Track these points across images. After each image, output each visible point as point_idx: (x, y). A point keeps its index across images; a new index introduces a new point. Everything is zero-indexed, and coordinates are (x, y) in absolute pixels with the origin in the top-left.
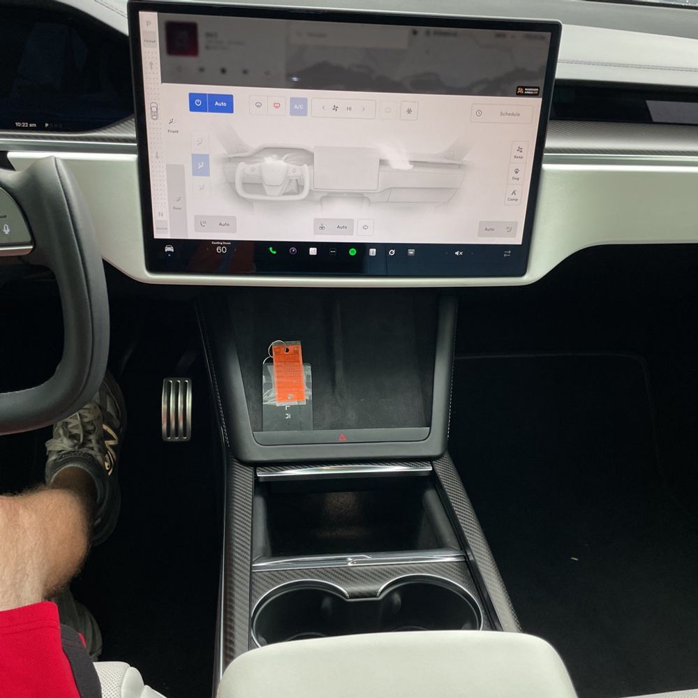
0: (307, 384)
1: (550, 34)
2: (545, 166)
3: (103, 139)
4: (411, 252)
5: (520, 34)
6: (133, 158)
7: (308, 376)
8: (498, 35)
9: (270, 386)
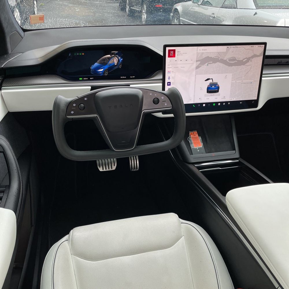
0: (201, 142)
1: (264, 45)
2: (263, 79)
3: (151, 80)
4: (229, 103)
5: (257, 46)
6: (161, 84)
7: (201, 140)
8: (252, 47)
9: (192, 143)
